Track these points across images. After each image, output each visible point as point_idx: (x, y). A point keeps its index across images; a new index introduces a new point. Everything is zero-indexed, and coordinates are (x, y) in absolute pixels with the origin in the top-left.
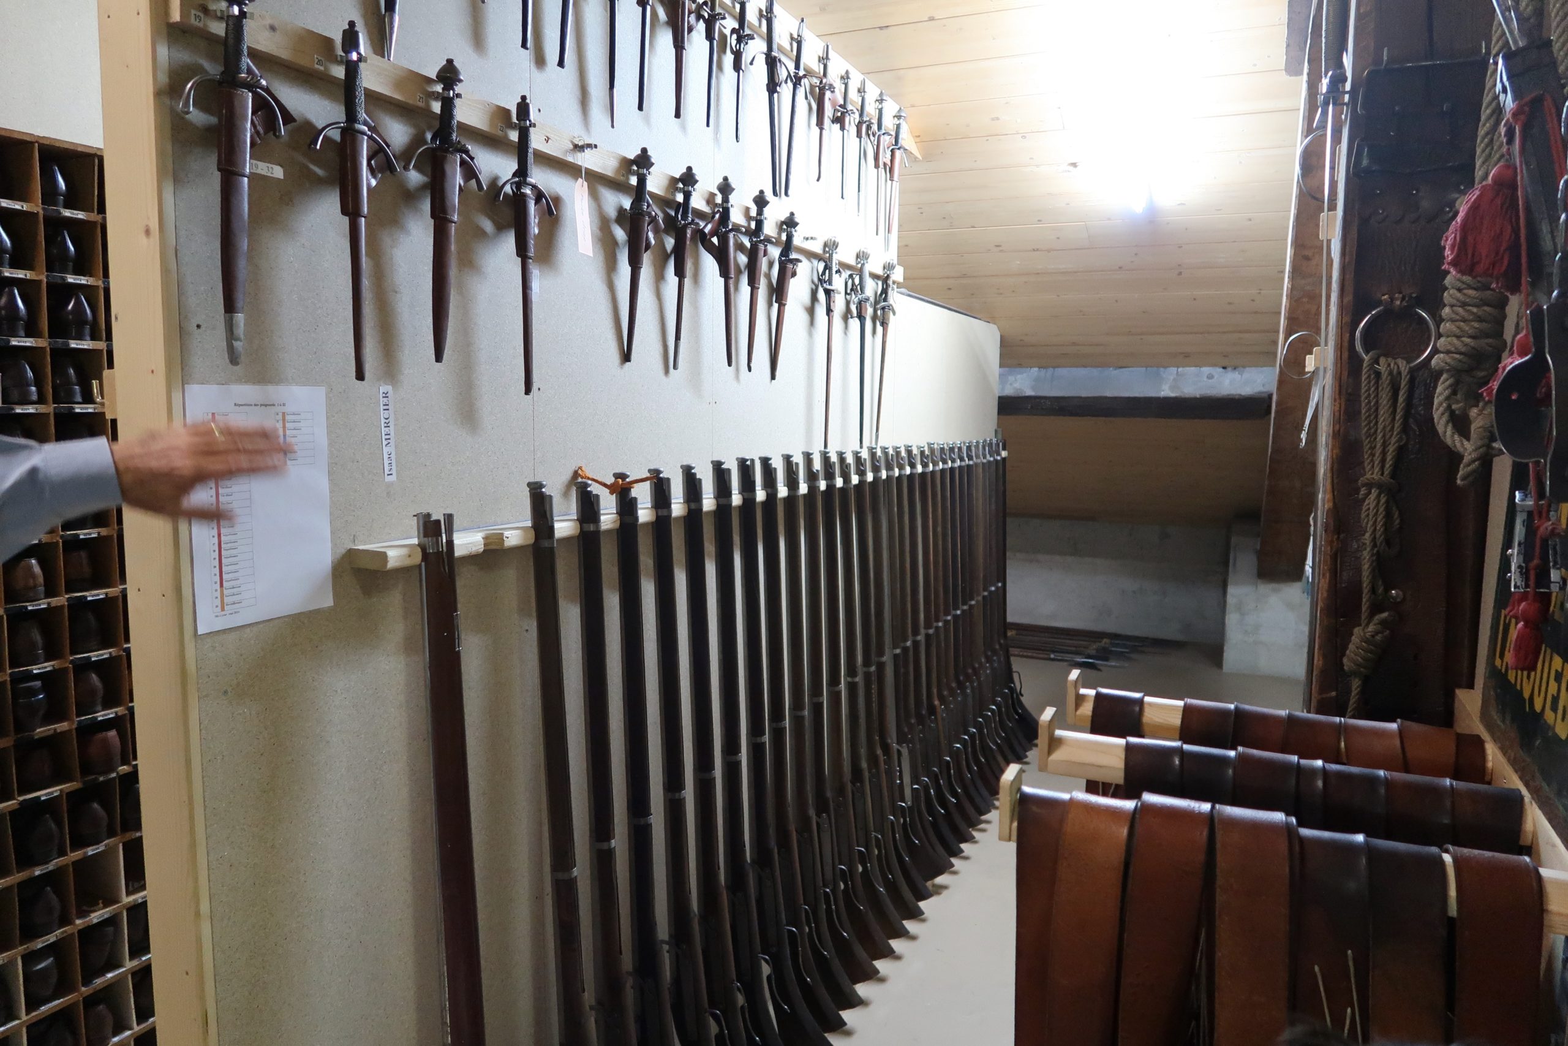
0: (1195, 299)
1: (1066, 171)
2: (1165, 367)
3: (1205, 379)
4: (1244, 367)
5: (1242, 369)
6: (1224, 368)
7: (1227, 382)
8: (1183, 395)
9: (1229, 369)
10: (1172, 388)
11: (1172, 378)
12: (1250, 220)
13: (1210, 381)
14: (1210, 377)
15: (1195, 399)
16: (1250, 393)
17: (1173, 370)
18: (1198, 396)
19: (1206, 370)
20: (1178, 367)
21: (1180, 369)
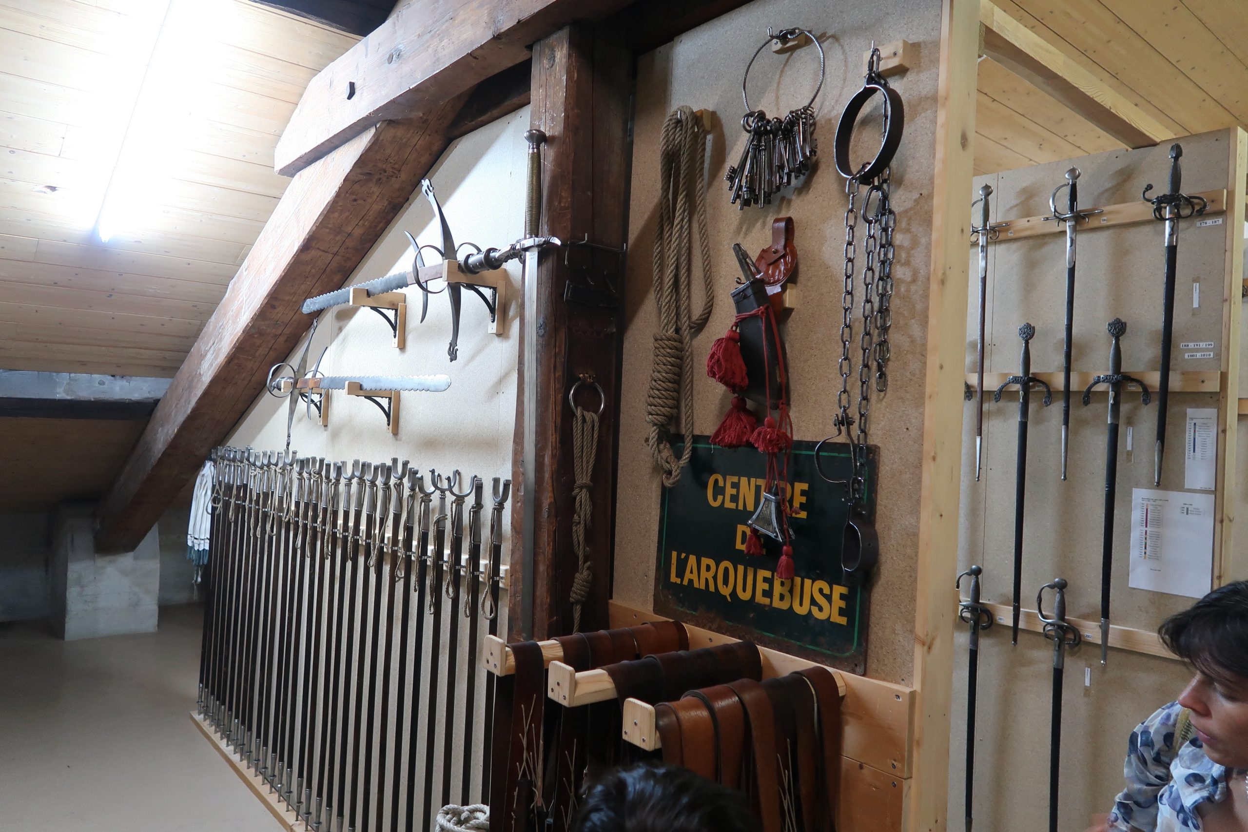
0: (113, 318)
1: (42, 192)
2: (58, 372)
3: (97, 385)
4: (131, 376)
5: (129, 378)
6: (113, 376)
7: (117, 389)
8: (78, 398)
9: (118, 377)
10: (66, 391)
11: (65, 382)
12: (189, 264)
13: (102, 386)
14: (102, 383)
15: (90, 402)
16: (138, 399)
17: (65, 375)
18: (92, 400)
19: (97, 377)
20: (70, 373)
21: (72, 375)
